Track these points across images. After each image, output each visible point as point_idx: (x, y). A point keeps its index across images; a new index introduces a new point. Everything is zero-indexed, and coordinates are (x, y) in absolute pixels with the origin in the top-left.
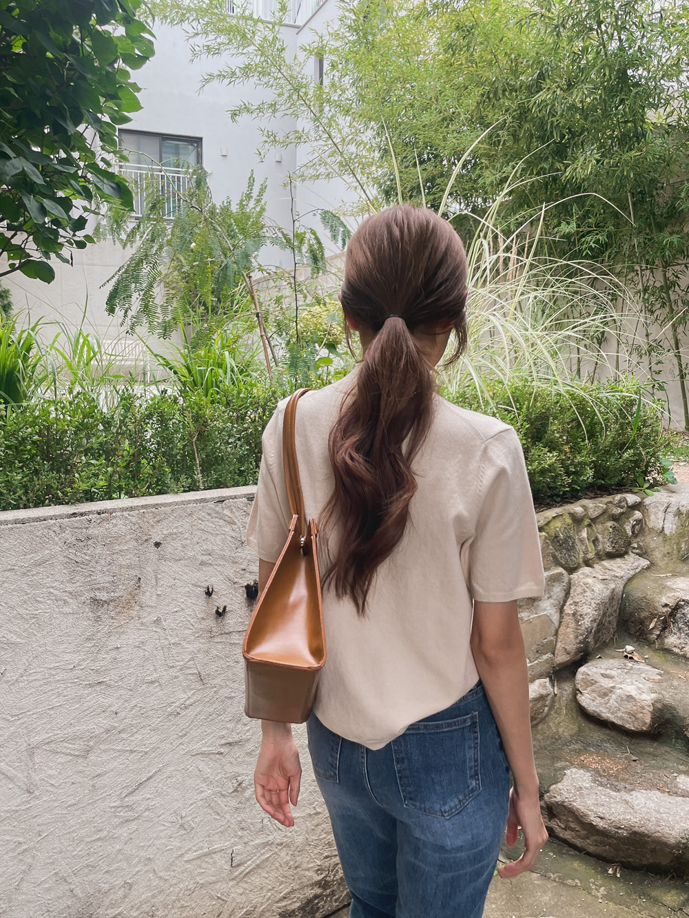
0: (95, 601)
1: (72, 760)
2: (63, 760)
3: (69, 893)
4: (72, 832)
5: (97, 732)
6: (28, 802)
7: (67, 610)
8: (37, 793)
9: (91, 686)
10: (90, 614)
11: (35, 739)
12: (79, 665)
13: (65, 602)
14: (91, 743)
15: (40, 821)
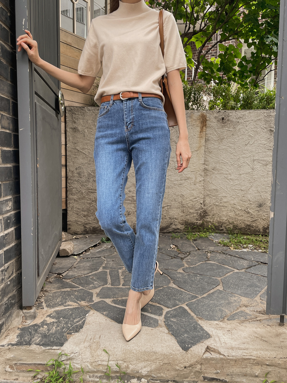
0: (271, 130)
1: (262, 166)
2: (261, 165)
3: (260, 196)
4: (262, 182)
5: (269, 161)
6: (252, 171)
7: (264, 131)
8: (254, 170)
9: (268, 150)
10: (269, 133)
11: (255, 158)
12: (266, 144)
13: (264, 129)
14: (268, 163)
15: (255, 177)
